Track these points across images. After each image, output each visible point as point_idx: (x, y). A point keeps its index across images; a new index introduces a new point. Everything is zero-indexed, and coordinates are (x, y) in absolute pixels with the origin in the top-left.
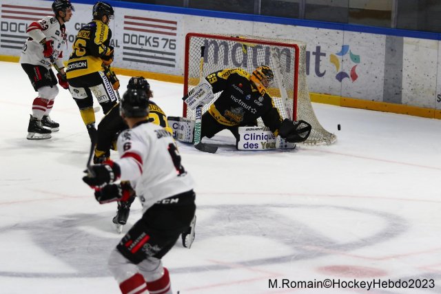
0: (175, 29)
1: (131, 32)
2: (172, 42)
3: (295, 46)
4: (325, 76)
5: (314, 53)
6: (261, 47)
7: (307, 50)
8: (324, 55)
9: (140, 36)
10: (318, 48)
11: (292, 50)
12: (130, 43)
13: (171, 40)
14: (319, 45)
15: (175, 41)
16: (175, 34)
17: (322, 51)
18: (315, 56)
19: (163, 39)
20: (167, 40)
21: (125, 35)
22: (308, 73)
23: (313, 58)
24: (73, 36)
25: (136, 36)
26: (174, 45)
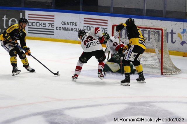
0: (107, 23)
1: (87, 25)
2: (105, 29)
3: (161, 29)
4: (175, 43)
5: (170, 33)
6: (146, 31)
7: (167, 31)
8: (175, 33)
9: (91, 27)
10: (172, 30)
11: (160, 31)
12: (87, 30)
13: (105, 28)
14: (172, 29)
15: (107, 29)
16: (107, 26)
17: (174, 32)
18: (171, 34)
19: (102, 28)
20: (103, 28)
21: (84, 26)
22: (168, 42)
23: (170, 35)
24: (61, 27)
25: (89, 27)
26: (107, 30)
